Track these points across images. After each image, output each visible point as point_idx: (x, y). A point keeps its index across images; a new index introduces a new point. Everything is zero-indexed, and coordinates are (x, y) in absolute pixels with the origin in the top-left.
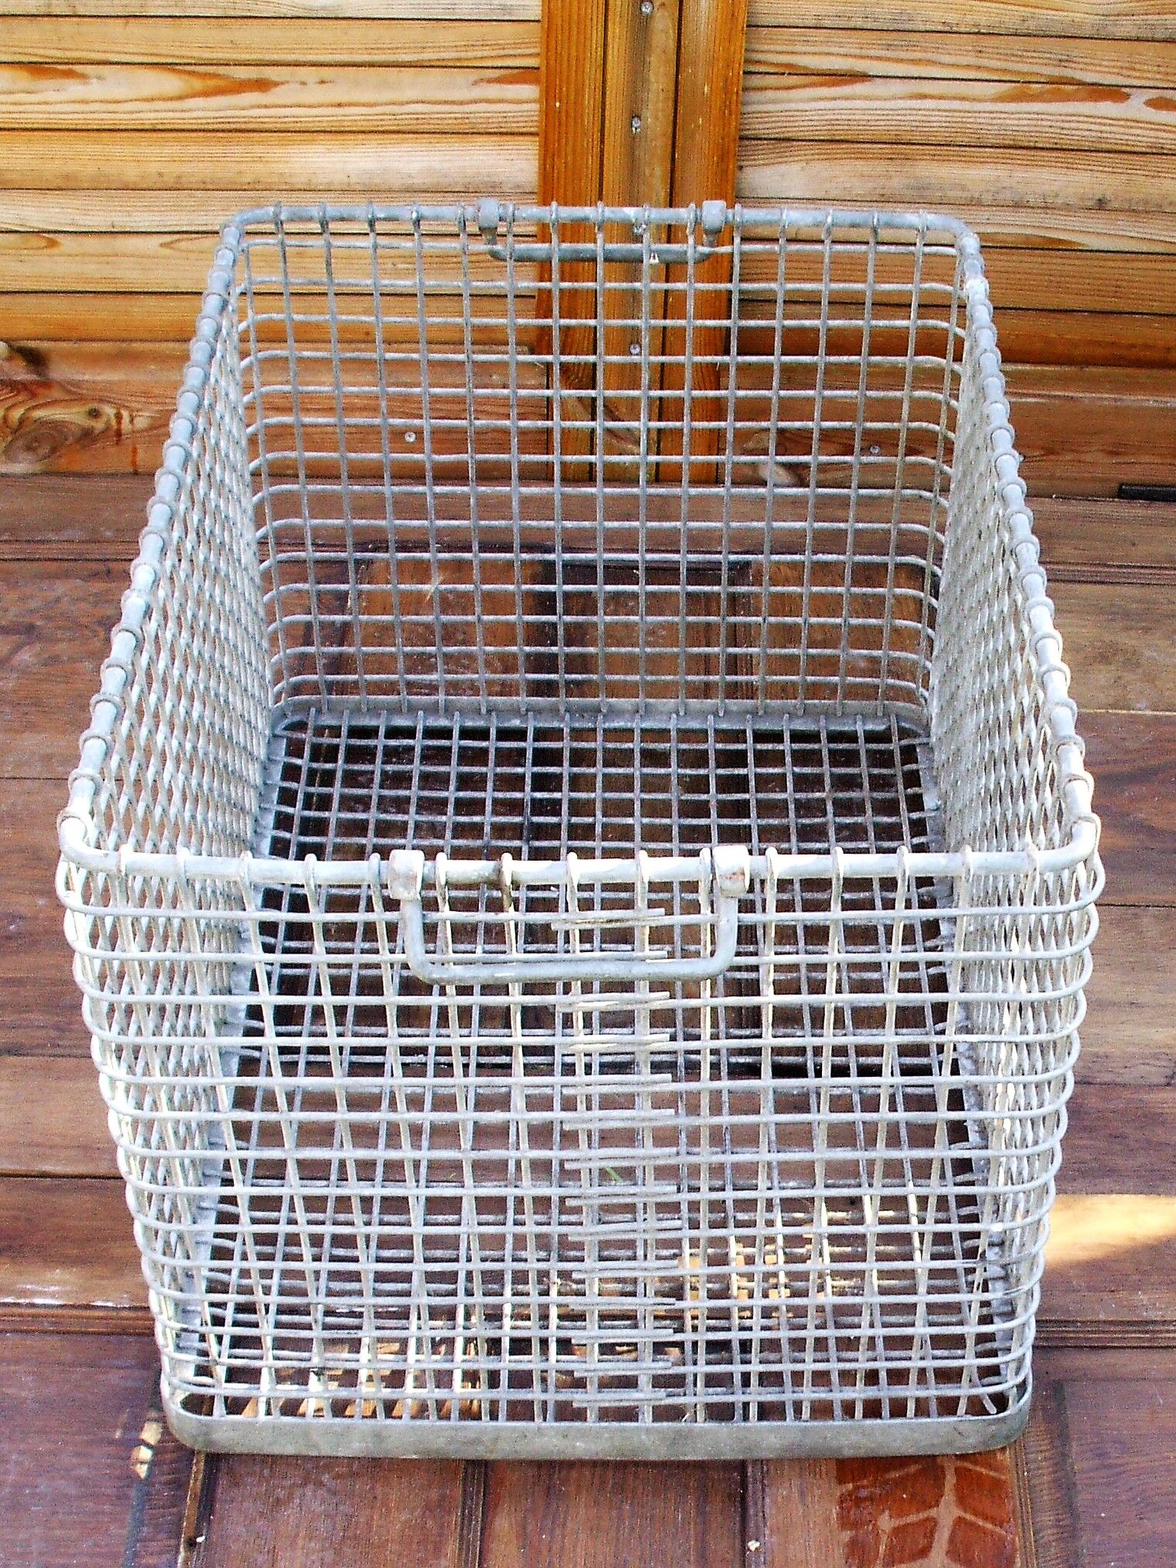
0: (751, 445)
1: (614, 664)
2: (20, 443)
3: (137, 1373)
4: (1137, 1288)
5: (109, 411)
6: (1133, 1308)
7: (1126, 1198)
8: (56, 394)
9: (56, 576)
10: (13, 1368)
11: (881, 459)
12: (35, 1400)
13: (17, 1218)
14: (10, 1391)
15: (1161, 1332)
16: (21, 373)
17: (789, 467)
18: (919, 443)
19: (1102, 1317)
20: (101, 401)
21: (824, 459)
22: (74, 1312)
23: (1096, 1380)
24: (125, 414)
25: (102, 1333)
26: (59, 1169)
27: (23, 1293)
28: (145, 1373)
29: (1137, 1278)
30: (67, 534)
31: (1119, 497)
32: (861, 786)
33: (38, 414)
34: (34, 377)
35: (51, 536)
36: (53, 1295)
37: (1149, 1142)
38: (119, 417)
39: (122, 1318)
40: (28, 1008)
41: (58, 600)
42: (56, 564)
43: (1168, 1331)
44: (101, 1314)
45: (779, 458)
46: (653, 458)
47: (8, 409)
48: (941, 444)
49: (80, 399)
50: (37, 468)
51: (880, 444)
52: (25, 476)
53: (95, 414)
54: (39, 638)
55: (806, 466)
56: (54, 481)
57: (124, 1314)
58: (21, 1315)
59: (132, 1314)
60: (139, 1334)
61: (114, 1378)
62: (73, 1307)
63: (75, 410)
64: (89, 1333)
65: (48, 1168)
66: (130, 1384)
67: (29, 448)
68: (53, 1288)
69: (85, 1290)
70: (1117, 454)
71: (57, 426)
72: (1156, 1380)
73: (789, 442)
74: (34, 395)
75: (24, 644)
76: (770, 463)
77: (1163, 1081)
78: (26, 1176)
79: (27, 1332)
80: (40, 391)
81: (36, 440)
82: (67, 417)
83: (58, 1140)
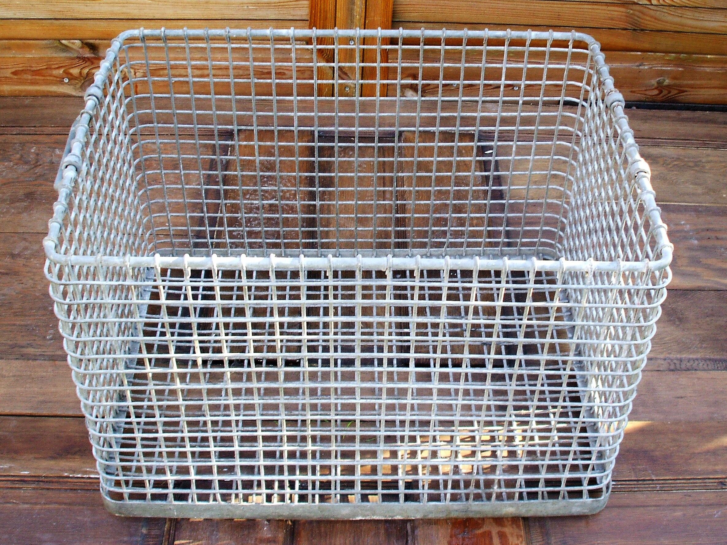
1: (344, 181)
2: (87, 83)
10: (81, 507)
12: (91, 522)
14: (79, 518)
16: (88, 54)
24: (131, 70)
27: (86, 472)
33: (94, 71)
34: (93, 55)
46: (361, 81)
47: (82, 69)
58: (84, 482)
74: (93, 63)
79: (88, 490)
80: (95, 61)
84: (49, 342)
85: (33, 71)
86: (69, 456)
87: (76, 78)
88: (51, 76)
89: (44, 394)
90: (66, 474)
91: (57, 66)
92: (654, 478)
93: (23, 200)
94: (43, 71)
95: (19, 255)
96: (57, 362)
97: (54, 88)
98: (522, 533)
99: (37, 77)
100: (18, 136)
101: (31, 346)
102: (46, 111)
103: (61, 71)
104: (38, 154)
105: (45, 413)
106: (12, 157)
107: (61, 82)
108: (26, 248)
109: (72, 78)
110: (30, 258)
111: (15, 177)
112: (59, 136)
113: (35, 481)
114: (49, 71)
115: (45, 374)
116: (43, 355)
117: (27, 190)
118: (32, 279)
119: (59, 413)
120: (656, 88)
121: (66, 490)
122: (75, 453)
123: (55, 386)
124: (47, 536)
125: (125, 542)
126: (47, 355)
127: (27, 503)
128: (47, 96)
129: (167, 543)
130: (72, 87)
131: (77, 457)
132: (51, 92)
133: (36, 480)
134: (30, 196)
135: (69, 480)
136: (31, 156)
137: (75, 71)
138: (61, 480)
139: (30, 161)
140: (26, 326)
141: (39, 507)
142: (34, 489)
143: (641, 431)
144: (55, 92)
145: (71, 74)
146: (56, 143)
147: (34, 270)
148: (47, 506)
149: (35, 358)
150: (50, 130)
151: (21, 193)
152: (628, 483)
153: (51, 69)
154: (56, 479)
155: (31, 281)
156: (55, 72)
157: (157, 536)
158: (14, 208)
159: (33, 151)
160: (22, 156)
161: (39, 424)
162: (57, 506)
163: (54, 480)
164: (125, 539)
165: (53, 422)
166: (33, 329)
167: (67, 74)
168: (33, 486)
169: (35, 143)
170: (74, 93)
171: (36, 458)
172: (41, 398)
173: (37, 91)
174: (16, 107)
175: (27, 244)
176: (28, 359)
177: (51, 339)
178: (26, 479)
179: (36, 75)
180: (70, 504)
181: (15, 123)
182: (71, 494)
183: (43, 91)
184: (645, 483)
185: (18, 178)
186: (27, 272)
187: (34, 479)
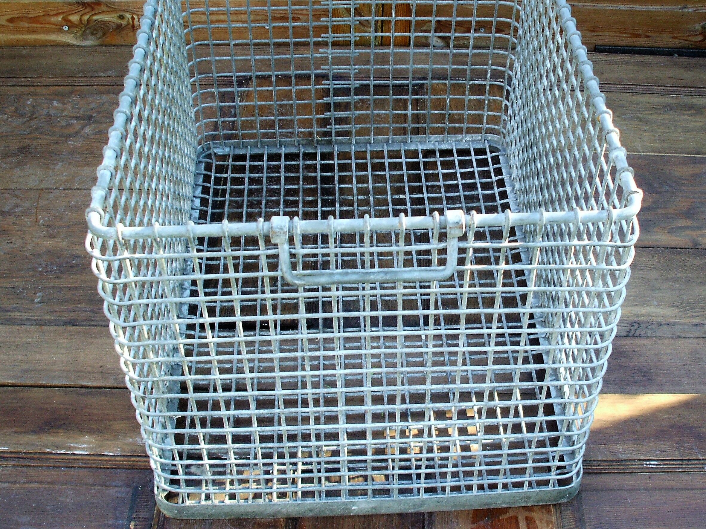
0: (424, 28)
2: (88, 31)
3: (124, 489)
4: (616, 443)
5: (128, 16)
6: (615, 453)
7: (609, 395)
8: (103, 8)
9: (102, 93)
10: (63, 487)
11: (484, 35)
12: (73, 504)
13: (68, 409)
14: (61, 499)
15: (629, 465)
17: (441, 38)
18: (502, 28)
19: (600, 458)
20: (125, 11)
21: (457, 35)
22: (94, 458)
23: (596, 490)
24: (136, 17)
25: (108, 468)
26: (90, 384)
27: (70, 448)
28: (127, 489)
29: (617, 437)
30: (109, 73)
31: (594, 51)
32: (477, 189)
33: (95, 18)
34: (93, 1)
35: (102, 74)
36: (83, 449)
37: (620, 366)
38: (133, 18)
39: (117, 461)
40: (79, 302)
41: (103, 104)
42: (104, 87)
43: (632, 465)
44: (107, 458)
45: (437, 34)
46: (377, 34)
47: (82, 16)
48: (512, 28)
49: (115, 11)
50: (96, 43)
51: (484, 27)
52: (91, 47)
53: (122, 17)
54: (95, 122)
55: (449, 38)
56: (103, 49)
57: (117, 459)
58: (68, 459)
59: (121, 459)
60: (126, 469)
61: (112, 492)
62: (93, 455)
63: (113, 15)
64: (101, 468)
65: (84, 383)
66: (120, 495)
67: (92, 34)
68: (84, 446)
69: (99, 447)
70: (593, 31)
71: (104, 23)
72: (627, 490)
73: (441, 27)
74: (93, 9)
75: (86, 125)
76: (434, 37)
77: (625, 334)
78: (73, 387)
79: (71, 467)
80: (96, 7)
81: (96, 30)
82: (109, 19)
83: (90, 369)
84: (37, 306)
85: (30, 18)
86: (53, 430)
87: (76, 26)
88: (49, 23)
89: (27, 362)
90: (48, 450)
91: (55, 12)
92: (701, 458)
93: (16, 155)
94: (42, 19)
95: (9, 213)
96: (44, 327)
97: (53, 37)
98: (553, 519)
99: (35, 25)
100: (14, 88)
101: (16, 309)
102: (43, 62)
103: (60, 18)
104: (34, 107)
105: (29, 382)
106: (7, 110)
107: (61, 30)
108: (16, 206)
109: (71, 25)
110: (21, 216)
111: (9, 130)
112: (57, 87)
113: (15, 458)
114: (47, 19)
115: (30, 340)
116: (31, 320)
117: (20, 145)
118: (22, 238)
119: (44, 383)
120: (701, 34)
121: (49, 467)
122: (59, 427)
123: (40, 353)
124: (25, 519)
125: (110, 526)
126: (35, 320)
127: (5, 482)
128: (45, 46)
129: (156, 527)
130: (72, 35)
131: (61, 431)
132: (50, 41)
133: (16, 456)
134: (24, 150)
135: (52, 456)
136: (27, 109)
137: (75, 18)
138: (43, 456)
139: (25, 114)
140: (13, 288)
141: (18, 486)
142: (14, 466)
143: (686, 405)
144: (54, 41)
145: (70, 21)
146: (54, 94)
147: (25, 229)
148: (27, 485)
149: (20, 323)
150: (48, 81)
151: (15, 147)
152: (671, 462)
153: (49, 15)
154: (38, 456)
155: (20, 240)
156: (53, 19)
157: (146, 519)
158: (5, 163)
159: (29, 103)
160: (17, 109)
161: (21, 395)
162: (37, 485)
163: (35, 456)
164: (111, 522)
165: (37, 393)
166: (21, 292)
167: (66, 20)
168: (13, 463)
169: (31, 95)
170: (75, 43)
171: (16, 432)
172: (25, 366)
173: (35, 40)
174: (13, 57)
175: (18, 201)
176: (14, 324)
177: (39, 303)
178: (5, 455)
179: (33, 23)
180: (52, 483)
181: (11, 74)
182: (54, 472)
183: (42, 41)
184: (690, 462)
185: (12, 131)
186: (17, 231)
187: (13, 455)
